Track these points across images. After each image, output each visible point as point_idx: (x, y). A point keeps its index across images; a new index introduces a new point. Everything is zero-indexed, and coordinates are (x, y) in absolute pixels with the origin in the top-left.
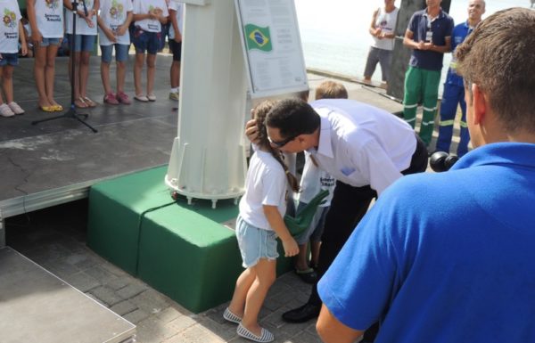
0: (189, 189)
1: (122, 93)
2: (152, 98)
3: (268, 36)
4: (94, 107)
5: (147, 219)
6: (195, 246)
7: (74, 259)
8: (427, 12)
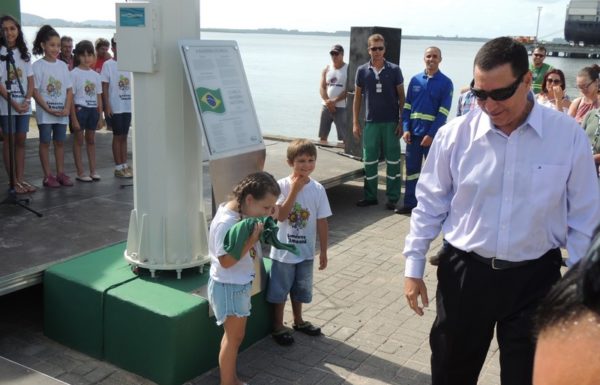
0: (152, 262)
1: (63, 175)
2: (97, 176)
3: (220, 97)
4: (34, 192)
5: (110, 296)
6: (165, 317)
7: (32, 350)
8: (371, 64)
